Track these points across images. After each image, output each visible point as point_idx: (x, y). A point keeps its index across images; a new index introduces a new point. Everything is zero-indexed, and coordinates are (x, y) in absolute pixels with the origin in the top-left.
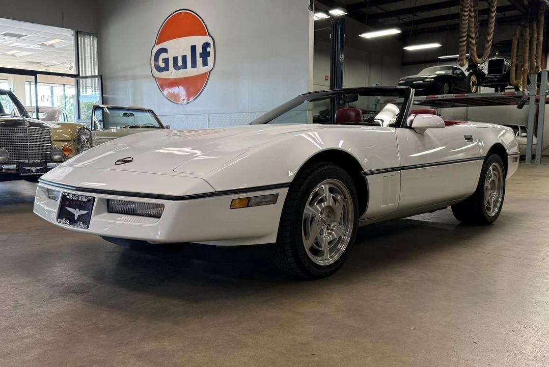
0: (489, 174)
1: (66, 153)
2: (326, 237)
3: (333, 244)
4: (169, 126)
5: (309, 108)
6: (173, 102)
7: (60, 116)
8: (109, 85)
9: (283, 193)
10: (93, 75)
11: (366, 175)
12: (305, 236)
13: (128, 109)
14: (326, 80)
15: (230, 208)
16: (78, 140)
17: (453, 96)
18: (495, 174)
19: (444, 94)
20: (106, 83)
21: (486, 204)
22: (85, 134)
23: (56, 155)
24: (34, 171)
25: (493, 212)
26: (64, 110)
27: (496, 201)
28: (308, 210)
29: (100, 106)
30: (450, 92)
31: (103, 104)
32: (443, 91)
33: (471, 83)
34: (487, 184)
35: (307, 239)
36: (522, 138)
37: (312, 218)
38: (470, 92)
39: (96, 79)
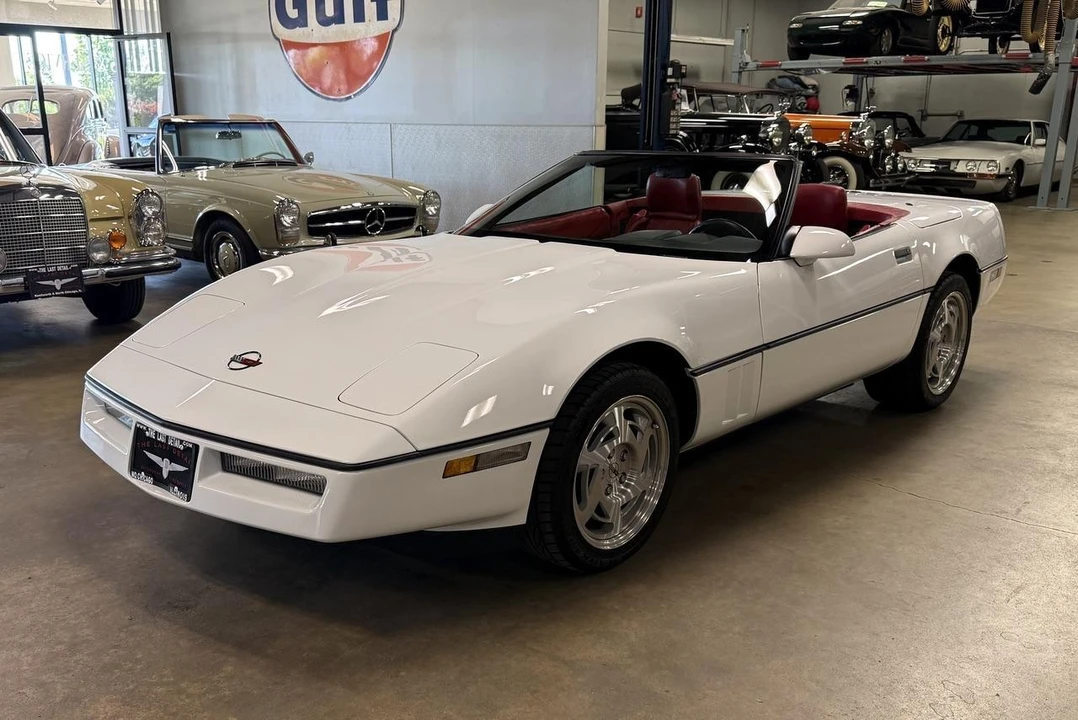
0: (939, 315)
1: (116, 245)
2: (616, 498)
3: (629, 509)
4: (312, 154)
5: (598, 123)
6: (318, 95)
7: (88, 110)
8: (184, 50)
9: (539, 439)
10: (151, 32)
11: (696, 375)
12: (579, 501)
13: (230, 124)
14: (638, 16)
15: (444, 477)
16: (139, 216)
17: (899, 60)
18: (951, 313)
19: (881, 54)
20: (178, 46)
21: (928, 373)
22: (151, 204)
23: (98, 251)
24: (58, 288)
25: (941, 385)
26: (94, 93)
27: (950, 365)
28: (586, 458)
29: (173, 120)
30: (894, 52)
31: (176, 114)
32: (881, 46)
33: (940, 31)
34: (936, 334)
35: (582, 509)
36: (1034, 150)
37: (592, 471)
38: (937, 51)
39: (158, 41)
